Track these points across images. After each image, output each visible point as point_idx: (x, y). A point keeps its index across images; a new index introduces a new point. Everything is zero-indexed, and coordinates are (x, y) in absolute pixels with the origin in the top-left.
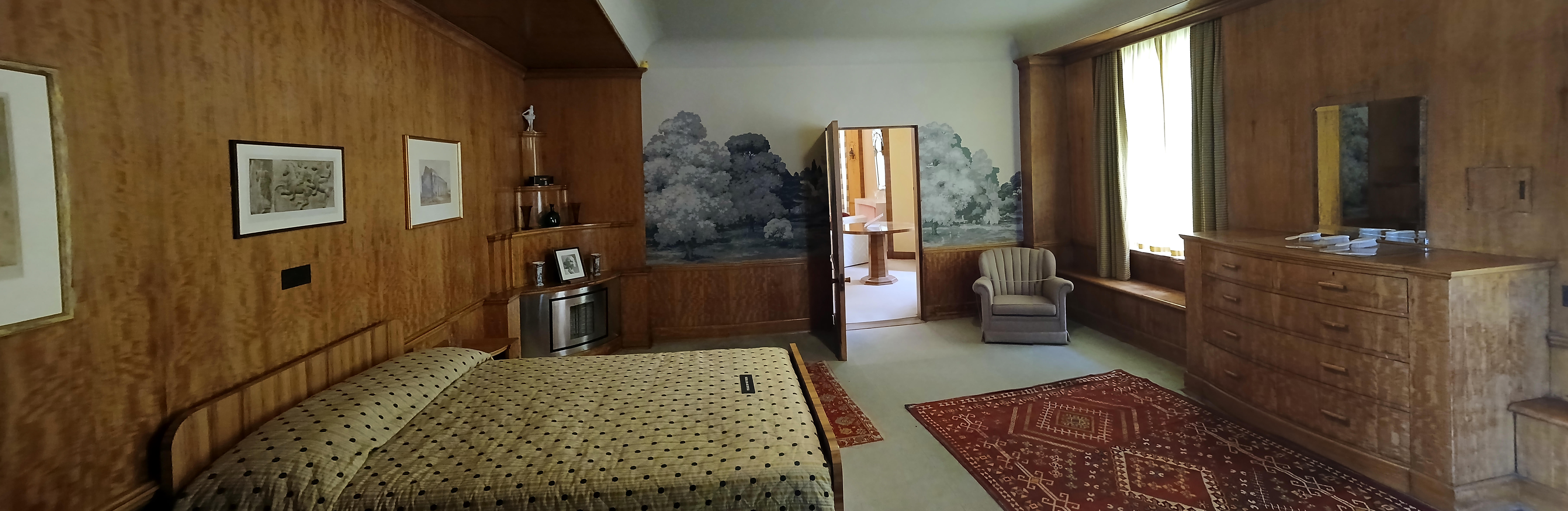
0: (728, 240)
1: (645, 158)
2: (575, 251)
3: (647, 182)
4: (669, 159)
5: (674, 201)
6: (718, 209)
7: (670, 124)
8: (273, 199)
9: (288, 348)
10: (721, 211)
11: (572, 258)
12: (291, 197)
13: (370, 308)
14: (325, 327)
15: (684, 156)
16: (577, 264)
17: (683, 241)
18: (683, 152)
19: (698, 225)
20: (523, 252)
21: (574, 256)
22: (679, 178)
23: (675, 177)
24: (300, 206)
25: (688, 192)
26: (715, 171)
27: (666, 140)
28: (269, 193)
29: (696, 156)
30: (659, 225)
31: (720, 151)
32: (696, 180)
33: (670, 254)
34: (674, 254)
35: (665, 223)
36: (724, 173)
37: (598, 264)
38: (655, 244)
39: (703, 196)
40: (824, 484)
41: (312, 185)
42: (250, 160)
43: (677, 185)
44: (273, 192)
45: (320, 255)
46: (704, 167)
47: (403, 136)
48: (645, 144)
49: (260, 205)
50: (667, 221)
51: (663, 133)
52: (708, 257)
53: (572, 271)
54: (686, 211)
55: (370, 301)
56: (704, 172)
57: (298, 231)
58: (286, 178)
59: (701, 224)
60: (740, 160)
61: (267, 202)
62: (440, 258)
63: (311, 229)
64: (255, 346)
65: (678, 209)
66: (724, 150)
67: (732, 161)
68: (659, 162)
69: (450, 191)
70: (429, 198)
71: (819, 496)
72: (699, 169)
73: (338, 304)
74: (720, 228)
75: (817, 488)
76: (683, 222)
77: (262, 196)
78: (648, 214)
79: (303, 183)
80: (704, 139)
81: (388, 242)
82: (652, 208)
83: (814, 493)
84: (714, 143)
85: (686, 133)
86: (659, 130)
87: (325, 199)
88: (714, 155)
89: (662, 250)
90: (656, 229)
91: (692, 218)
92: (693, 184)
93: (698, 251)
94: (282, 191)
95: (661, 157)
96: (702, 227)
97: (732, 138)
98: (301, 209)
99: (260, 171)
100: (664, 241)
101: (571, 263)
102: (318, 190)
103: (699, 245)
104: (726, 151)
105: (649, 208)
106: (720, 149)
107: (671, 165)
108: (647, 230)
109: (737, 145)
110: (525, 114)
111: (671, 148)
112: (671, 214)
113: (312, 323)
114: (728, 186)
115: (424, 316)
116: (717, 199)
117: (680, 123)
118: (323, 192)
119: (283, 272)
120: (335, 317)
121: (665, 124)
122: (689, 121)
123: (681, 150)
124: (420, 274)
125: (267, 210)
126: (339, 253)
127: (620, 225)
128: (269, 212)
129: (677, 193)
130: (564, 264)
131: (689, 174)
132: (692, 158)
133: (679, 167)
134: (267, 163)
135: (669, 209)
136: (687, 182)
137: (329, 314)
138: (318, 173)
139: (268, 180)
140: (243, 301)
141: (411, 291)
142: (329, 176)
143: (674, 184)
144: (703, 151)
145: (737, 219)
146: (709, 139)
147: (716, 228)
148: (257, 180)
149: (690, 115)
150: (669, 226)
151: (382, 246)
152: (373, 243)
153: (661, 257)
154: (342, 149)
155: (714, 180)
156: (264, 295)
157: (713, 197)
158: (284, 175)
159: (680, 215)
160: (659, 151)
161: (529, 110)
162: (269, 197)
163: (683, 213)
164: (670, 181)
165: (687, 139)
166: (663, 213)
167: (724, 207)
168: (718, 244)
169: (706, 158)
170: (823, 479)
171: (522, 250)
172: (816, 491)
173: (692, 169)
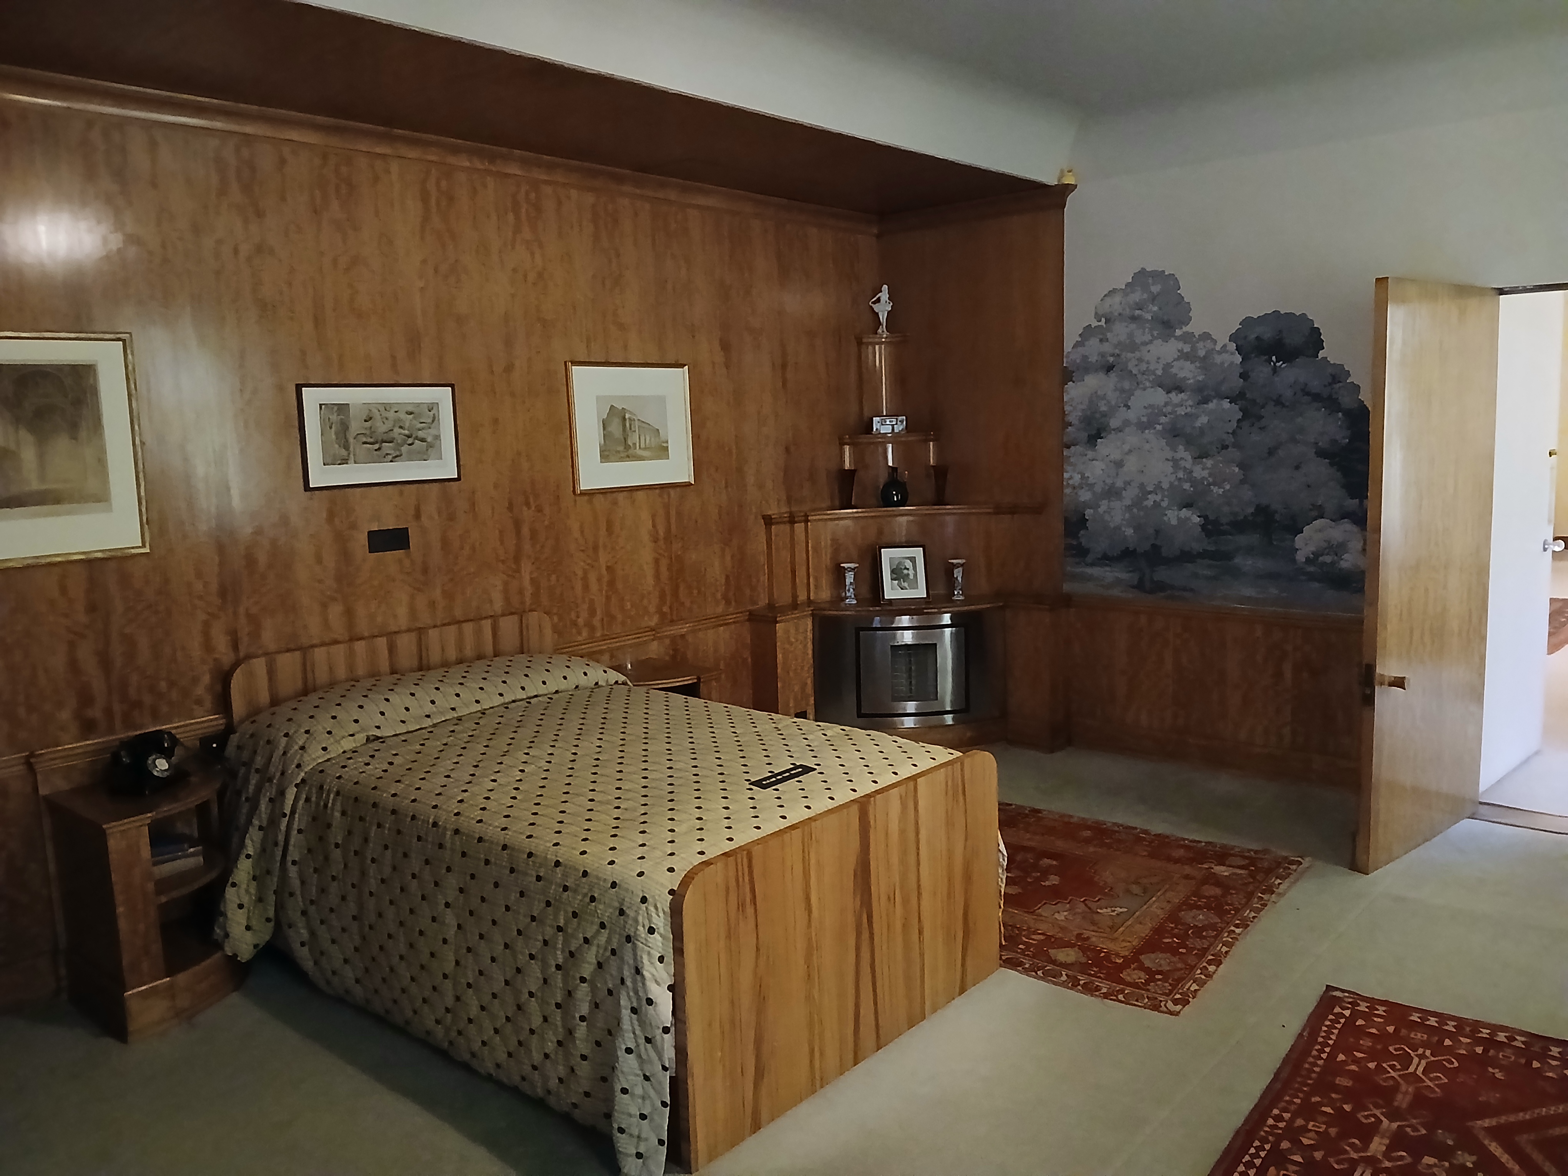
0: (1227, 556)
1: (1067, 376)
2: (918, 553)
3: (1070, 424)
4: (1112, 374)
5: (1119, 464)
6: (1209, 484)
7: (1117, 299)
8: (351, 449)
9: (379, 619)
10: (1215, 489)
11: (908, 564)
12: (377, 446)
13: (506, 591)
14: (432, 604)
15: (1144, 367)
16: (915, 575)
17: (1135, 550)
18: (1140, 360)
19: (1165, 518)
20: (832, 546)
21: (913, 560)
22: (1131, 415)
23: (1123, 414)
24: (390, 457)
25: (1147, 446)
26: (1205, 401)
27: (1109, 335)
28: (347, 441)
29: (1167, 366)
30: (1089, 513)
31: (1219, 353)
32: (1163, 419)
33: (1108, 573)
34: (1116, 574)
35: (1101, 510)
36: (1226, 404)
37: (960, 579)
38: (1080, 552)
39: (1178, 456)
40: (654, 915)
41: (406, 432)
42: (321, 405)
43: (1127, 430)
44: (351, 440)
45: (424, 518)
46: (1182, 391)
47: (565, 363)
48: (1068, 346)
49: (334, 455)
50: (1104, 505)
51: (1103, 320)
52: (1185, 589)
53: (906, 585)
54: (1142, 486)
55: (506, 584)
56: (1183, 403)
57: (390, 487)
58: (368, 424)
59: (1173, 516)
60: (1261, 371)
61: (344, 452)
62: (646, 538)
63: (408, 486)
64: (336, 611)
65: (1128, 483)
66: (1227, 352)
67: (1244, 376)
68: (1092, 382)
69: (667, 442)
70: (619, 452)
71: (640, 928)
72: (1173, 395)
73: (452, 580)
74: (1211, 527)
75: (643, 916)
76: (1135, 510)
77: (337, 446)
78: (1067, 491)
79: (392, 430)
80: (1185, 329)
81: (539, 510)
82: (1077, 477)
83: (636, 921)
84: (1206, 336)
85: (1149, 317)
86: (1096, 313)
87: (427, 450)
88: (1205, 362)
89: (1092, 565)
90: (1082, 521)
91: (1155, 502)
92: (1159, 427)
93: (1163, 574)
94: (364, 440)
95: (1096, 371)
96: (1174, 522)
97: (1247, 322)
98: (391, 461)
99: (334, 417)
100: (1100, 546)
101: (906, 572)
102: (416, 438)
103: (1168, 562)
104: (1232, 354)
105: (1071, 478)
106: (1218, 348)
107: (1116, 389)
108: (1067, 521)
109: (1257, 338)
110: (874, 303)
111: (1117, 351)
112: (1112, 493)
113: (412, 597)
114: (1234, 433)
115: (612, 618)
116: (1209, 463)
117: (1137, 296)
118: (423, 440)
119: (369, 532)
120: (449, 596)
121: (1108, 301)
122: (1155, 289)
123: (1137, 354)
124: (604, 558)
125: (344, 461)
126: (452, 518)
127: (1013, 510)
128: (347, 463)
129: (1126, 448)
130: (893, 571)
131: (1151, 406)
132: (1159, 372)
133: (1130, 393)
134: (342, 408)
135: (1109, 481)
136: (1143, 427)
137: (438, 592)
138: (414, 418)
139: (344, 427)
140: (319, 560)
141: (585, 579)
142: (433, 421)
143: (1119, 430)
144: (1184, 356)
145: (1251, 510)
146: (1195, 327)
147: (1203, 527)
148: (331, 428)
149: (1158, 275)
150: (1107, 517)
151: (527, 514)
152: (510, 508)
153: (1090, 578)
154: (452, 386)
155: (1203, 420)
156: (345, 555)
157: (1201, 457)
158: (366, 421)
159: (1130, 495)
160: (1093, 359)
161: (879, 295)
162: (346, 447)
163: (1137, 491)
164: (1114, 423)
165: (1151, 330)
166: (1098, 489)
167: (1224, 481)
168: (1207, 562)
169: (1187, 371)
170: (656, 908)
171: (829, 542)
172: (640, 919)
173: (1158, 397)
